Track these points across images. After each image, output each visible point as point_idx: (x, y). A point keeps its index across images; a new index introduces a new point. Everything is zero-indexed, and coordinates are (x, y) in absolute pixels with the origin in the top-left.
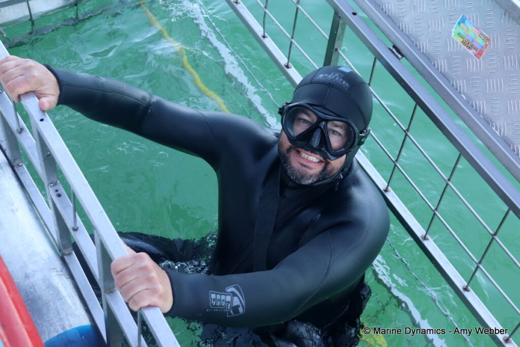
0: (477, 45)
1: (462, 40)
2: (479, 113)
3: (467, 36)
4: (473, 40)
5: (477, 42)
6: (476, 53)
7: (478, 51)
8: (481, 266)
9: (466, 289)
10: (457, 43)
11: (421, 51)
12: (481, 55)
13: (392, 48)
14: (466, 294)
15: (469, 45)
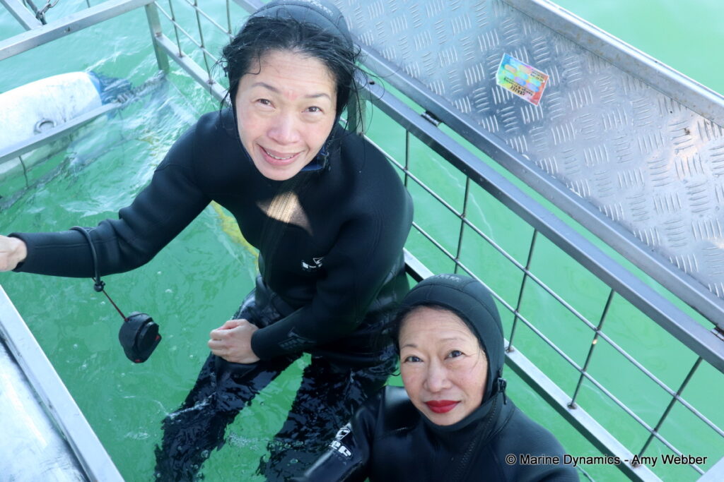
0: (531, 88)
1: (511, 85)
2: (550, 174)
3: (516, 78)
4: (525, 83)
5: (529, 84)
6: (531, 97)
7: (534, 94)
8: (586, 373)
9: (571, 406)
10: (504, 90)
11: (463, 111)
12: (538, 99)
13: (424, 114)
14: (573, 412)
15: (521, 90)
